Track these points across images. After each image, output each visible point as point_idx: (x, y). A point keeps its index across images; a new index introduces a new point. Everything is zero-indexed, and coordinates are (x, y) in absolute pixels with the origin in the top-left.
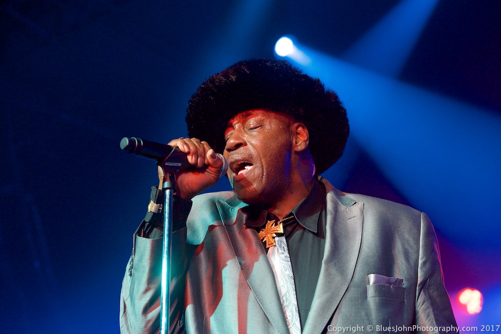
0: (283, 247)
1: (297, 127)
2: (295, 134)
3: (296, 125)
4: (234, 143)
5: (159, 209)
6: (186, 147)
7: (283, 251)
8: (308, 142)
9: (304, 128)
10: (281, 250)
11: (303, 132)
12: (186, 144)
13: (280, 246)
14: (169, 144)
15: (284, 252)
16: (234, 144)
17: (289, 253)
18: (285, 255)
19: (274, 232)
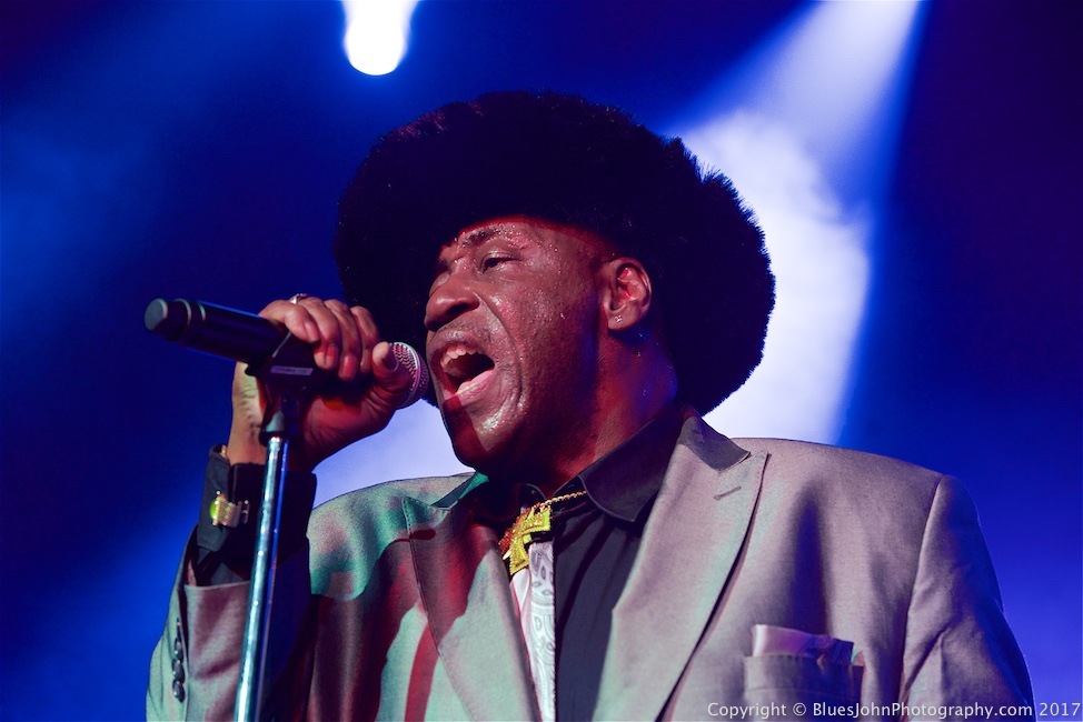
0: (543, 569)
1: (620, 271)
2: (613, 286)
3: (617, 263)
4: (443, 304)
5: (243, 515)
6: (308, 326)
7: (539, 579)
8: (646, 308)
9: (639, 272)
10: (536, 575)
11: (634, 282)
12: (311, 319)
13: (537, 566)
14: (262, 314)
15: (542, 581)
16: (445, 308)
17: (554, 583)
18: (542, 588)
19: (528, 531)
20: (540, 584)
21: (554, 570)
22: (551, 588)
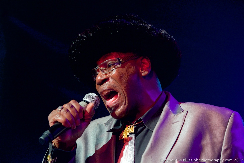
0: (132, 141)
7: (131, 144)
10: (130, 143)
15: (131, 145)
17: (135, 146)
18: (131, 147)
19: (128, 132)
20: (131, 146)
21: (135, 142)
22: (134, 147)
